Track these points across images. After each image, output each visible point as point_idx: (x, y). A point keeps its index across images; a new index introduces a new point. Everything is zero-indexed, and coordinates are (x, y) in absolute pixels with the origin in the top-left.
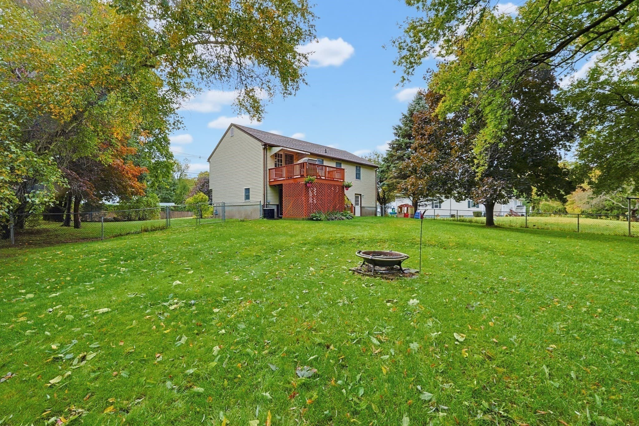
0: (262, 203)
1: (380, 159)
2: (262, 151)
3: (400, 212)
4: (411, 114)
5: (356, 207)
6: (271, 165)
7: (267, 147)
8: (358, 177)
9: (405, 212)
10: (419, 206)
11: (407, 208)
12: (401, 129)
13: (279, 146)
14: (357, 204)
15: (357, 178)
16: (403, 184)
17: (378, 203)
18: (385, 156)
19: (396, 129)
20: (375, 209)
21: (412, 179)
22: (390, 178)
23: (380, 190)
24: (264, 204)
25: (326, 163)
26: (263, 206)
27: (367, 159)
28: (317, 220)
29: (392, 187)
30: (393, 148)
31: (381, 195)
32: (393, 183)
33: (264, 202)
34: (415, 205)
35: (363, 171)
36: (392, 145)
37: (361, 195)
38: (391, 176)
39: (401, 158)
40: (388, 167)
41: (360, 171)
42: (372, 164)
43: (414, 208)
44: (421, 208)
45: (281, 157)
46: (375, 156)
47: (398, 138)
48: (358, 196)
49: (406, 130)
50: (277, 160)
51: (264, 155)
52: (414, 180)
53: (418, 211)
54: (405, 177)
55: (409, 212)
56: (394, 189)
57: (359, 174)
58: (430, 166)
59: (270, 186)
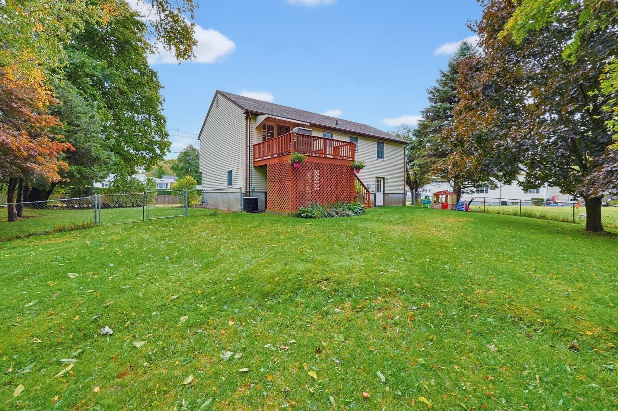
0: (244, 191)
1: (410, 133)
2: (244, 122)
3: (436, 202)
4: (454, 71)
5: (378, 194)
6: (256, 138)
7: (251, 115)
8: (380, 155)
9: (444, 200)
10: (463, 192)
11: (447, 196)
12: (438, 91)
13: (265, 114)
14: (378, 190)
15: (378, 157)
16: (440, 163)
17: (407, 188)
18: (417, 128)
19: (432, 92)
20: (402, 196)
21: (455, 156)
22: (423, 156)
23: (411, 172)
24: (246, 192)
25: (335, 137)
26: (245, 194)
27: (394, 134)
28: (307, 217)
29: (424, 169)
30: (427, 117)
31: (412, 178)
32: (427, 163)
33: (247, 189)
34: (458, 192)
35: (387, 148)
36: (425, 112)
37: (384, 178)
38: (426, 153)
39: (438, 130)
40: (420, 142)
41: (383, 147)
42: (401, 139)
43: (455, 197)
44: (465, 195)
45: (272, 130)
46: (405, 131)
47: (434, 105)
48: (380, 181)
49: (445, 92)
50: (265, 134)
51: (247, 127)
52: (457, 158)
53: (462, 200)
54: (444, 154)
55: (449, 202)
56: (428, 171)
57: (382, 152)
58: (486, 134)
59: (255, 167)
